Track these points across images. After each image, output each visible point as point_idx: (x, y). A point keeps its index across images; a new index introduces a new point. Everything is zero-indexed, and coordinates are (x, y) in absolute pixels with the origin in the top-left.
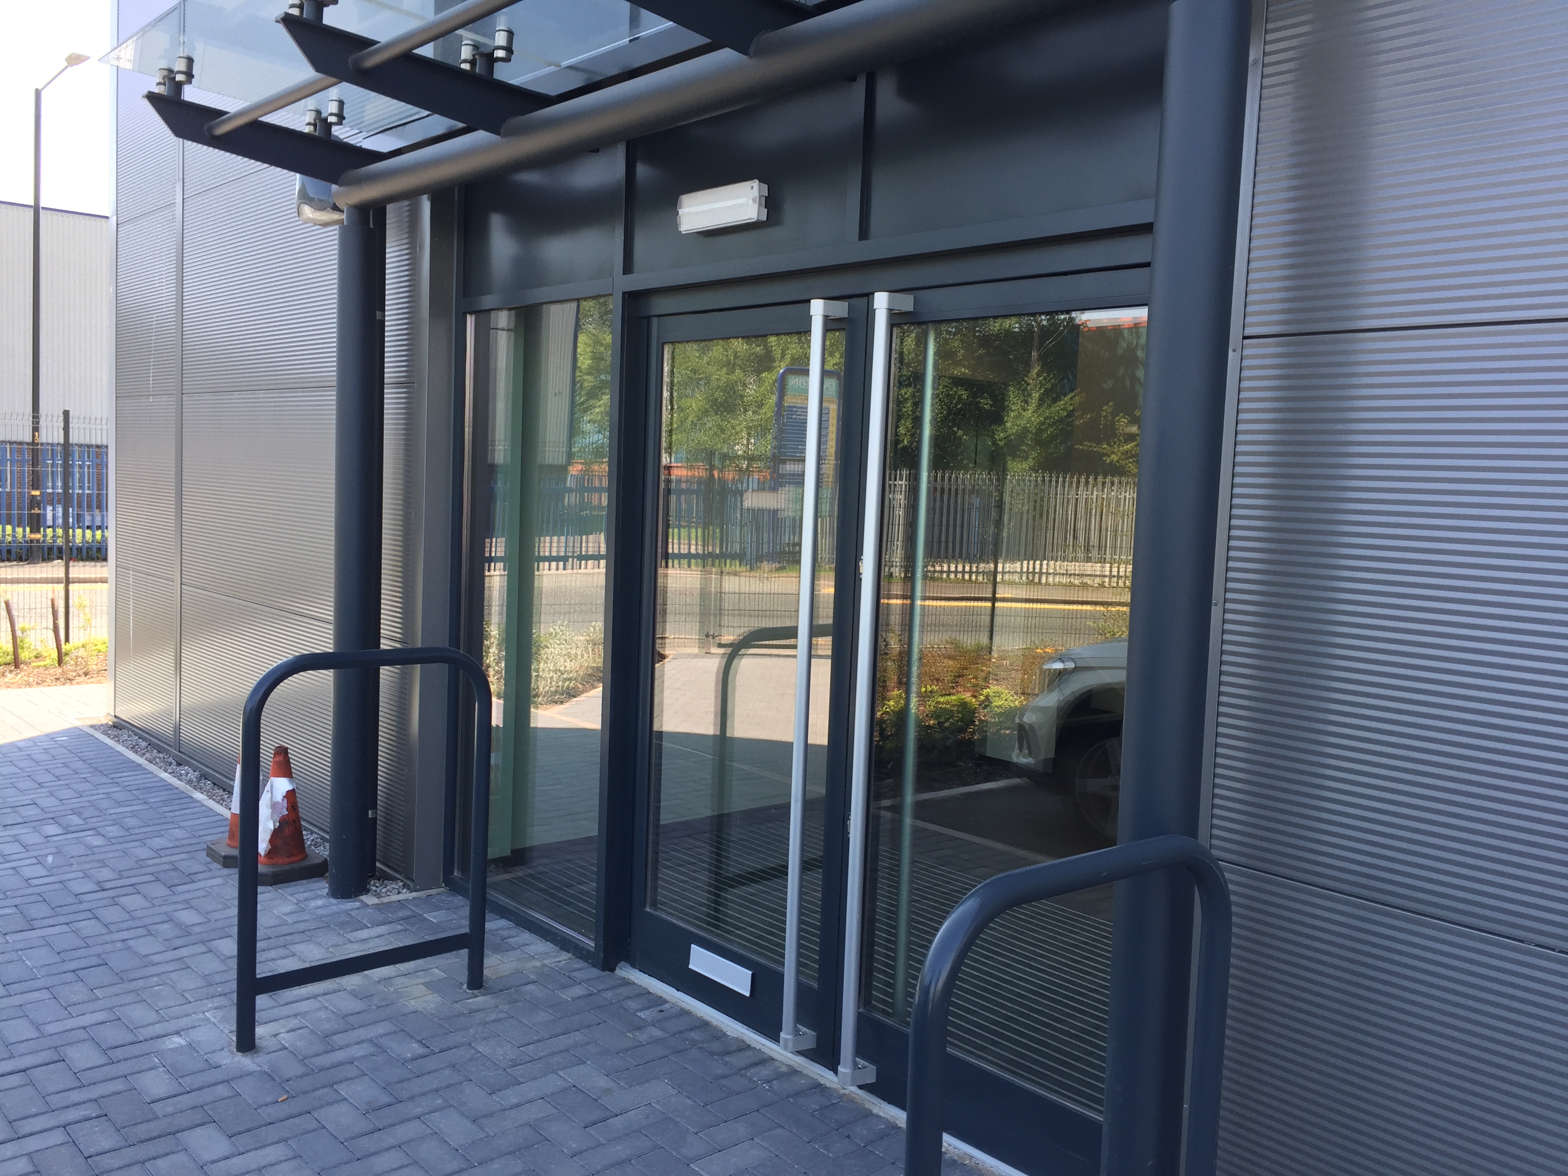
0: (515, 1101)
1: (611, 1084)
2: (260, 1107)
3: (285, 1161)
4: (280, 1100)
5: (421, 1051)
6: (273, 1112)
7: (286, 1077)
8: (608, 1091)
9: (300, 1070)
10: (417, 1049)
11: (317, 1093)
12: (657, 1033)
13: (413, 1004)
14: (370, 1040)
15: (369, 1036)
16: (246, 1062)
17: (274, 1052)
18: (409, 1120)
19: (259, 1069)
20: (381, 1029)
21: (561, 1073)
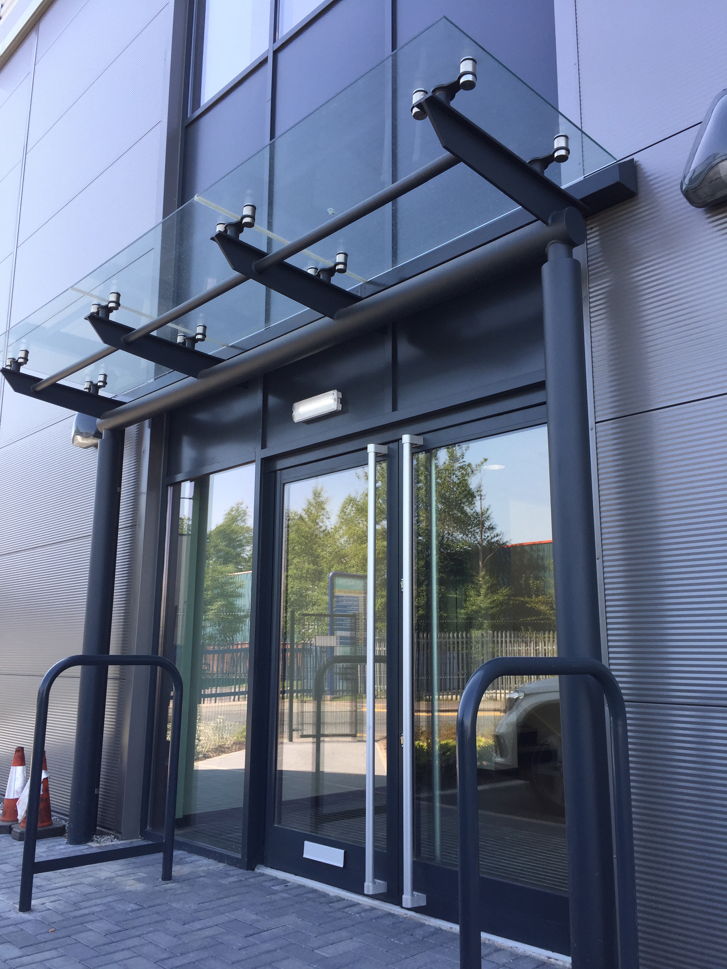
0: (200, 927)
1: (259, 918)
2: (37, 935)
3: (57, 957)
4: (50, 931)
5: (137, 907)
6: (47, 936)
7: (53, 921)
8: (258, 921)
9: (60, 918)
10: (133, 906)
11: (73, 928)
12: (285, 895)
13: (128, 888)
14: (104, 904)
15: (103, 902)
16: (26, 916)
17: (43, 911)
18: (133, 937)
19: (35, 919)
20: (110, 899)
21: (227, 914)
